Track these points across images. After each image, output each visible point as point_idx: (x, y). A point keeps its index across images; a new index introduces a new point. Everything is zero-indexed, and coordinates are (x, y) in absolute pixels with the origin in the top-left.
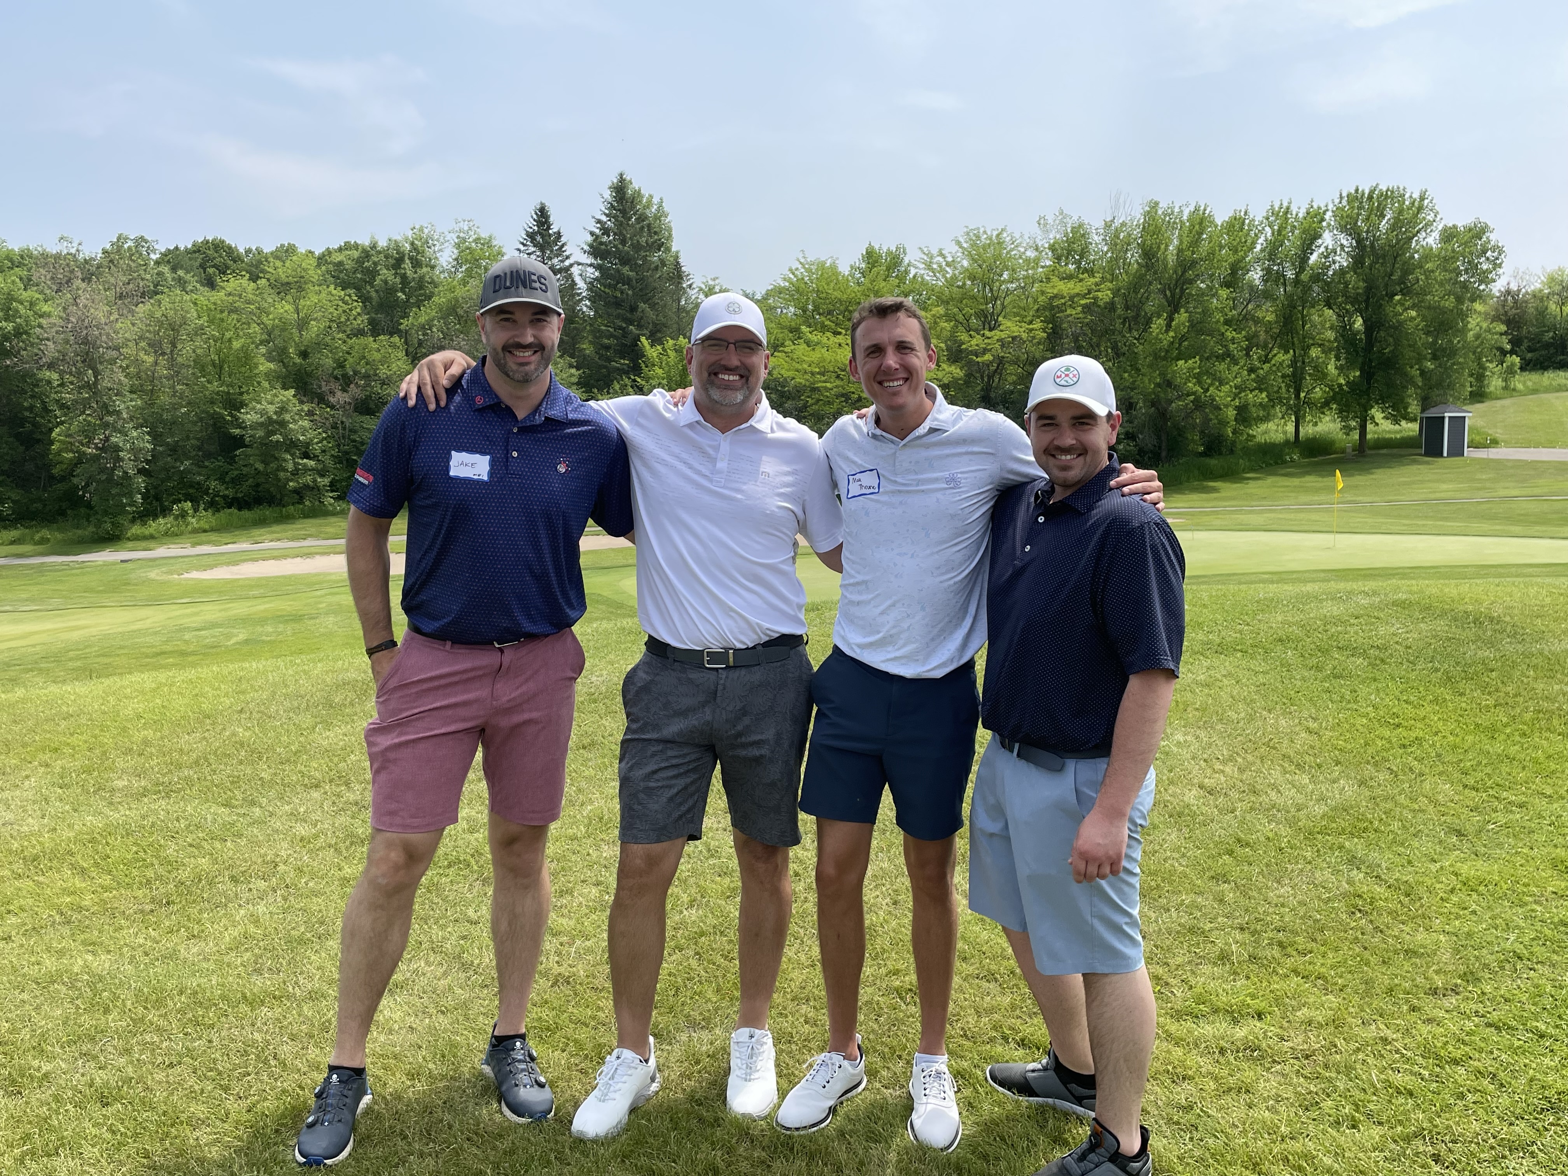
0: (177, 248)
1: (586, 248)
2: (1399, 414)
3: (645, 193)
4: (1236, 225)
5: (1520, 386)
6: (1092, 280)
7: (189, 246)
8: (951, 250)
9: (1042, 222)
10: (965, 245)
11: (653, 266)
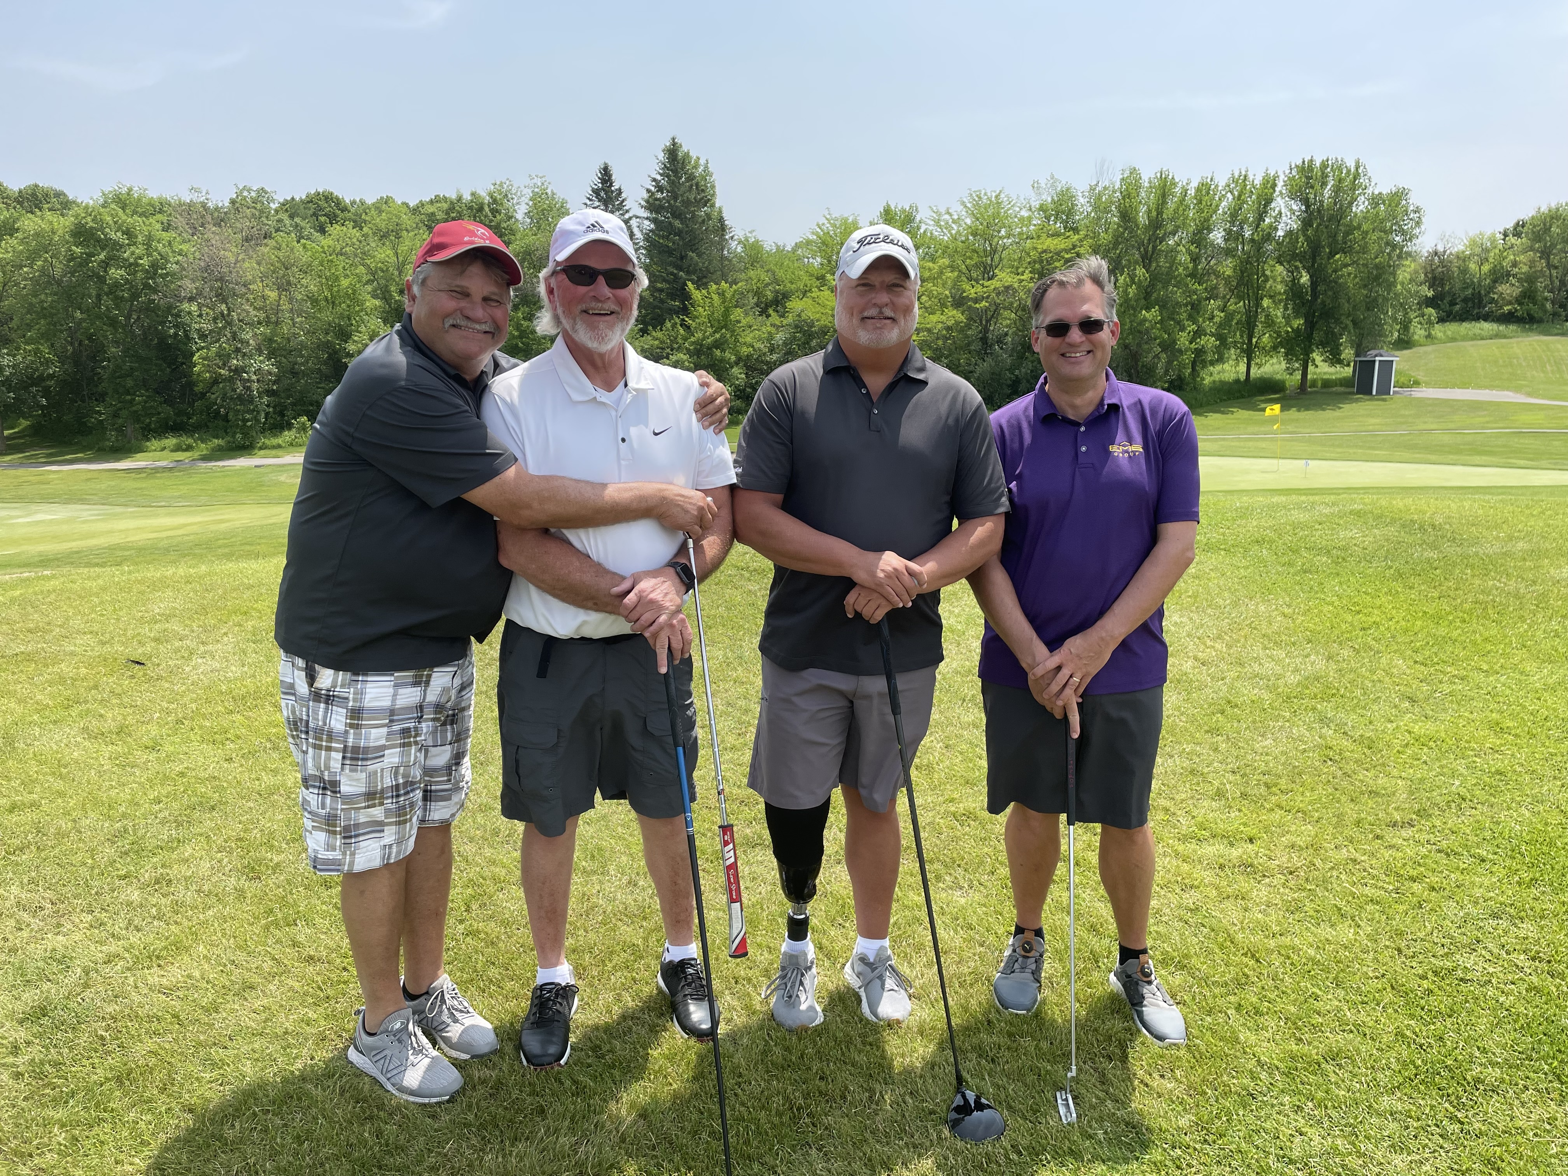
0: (293, 199)
1: (643, 203)
2: (1335, 359)
3: (693, 154)
4: (1204, 189)
5: (1440, 335)
6: (1077, 237)
7: (304, 197)
8: (957, 210)
9: (1036, 186)
10: (969, 205)
11: (700, 220)
